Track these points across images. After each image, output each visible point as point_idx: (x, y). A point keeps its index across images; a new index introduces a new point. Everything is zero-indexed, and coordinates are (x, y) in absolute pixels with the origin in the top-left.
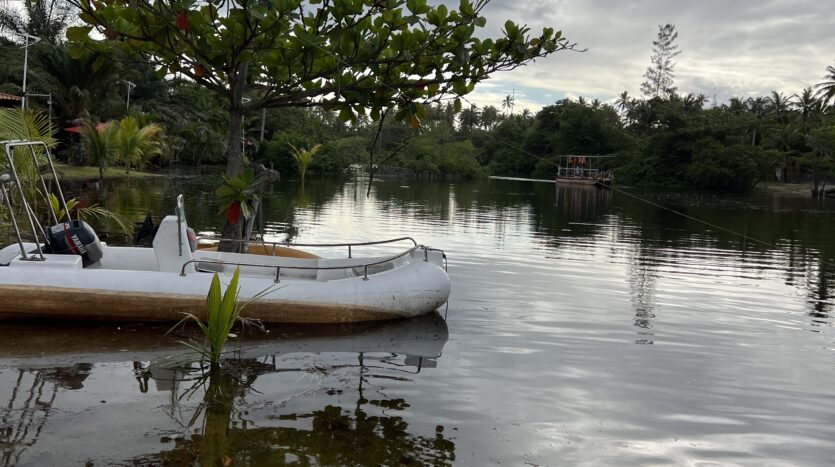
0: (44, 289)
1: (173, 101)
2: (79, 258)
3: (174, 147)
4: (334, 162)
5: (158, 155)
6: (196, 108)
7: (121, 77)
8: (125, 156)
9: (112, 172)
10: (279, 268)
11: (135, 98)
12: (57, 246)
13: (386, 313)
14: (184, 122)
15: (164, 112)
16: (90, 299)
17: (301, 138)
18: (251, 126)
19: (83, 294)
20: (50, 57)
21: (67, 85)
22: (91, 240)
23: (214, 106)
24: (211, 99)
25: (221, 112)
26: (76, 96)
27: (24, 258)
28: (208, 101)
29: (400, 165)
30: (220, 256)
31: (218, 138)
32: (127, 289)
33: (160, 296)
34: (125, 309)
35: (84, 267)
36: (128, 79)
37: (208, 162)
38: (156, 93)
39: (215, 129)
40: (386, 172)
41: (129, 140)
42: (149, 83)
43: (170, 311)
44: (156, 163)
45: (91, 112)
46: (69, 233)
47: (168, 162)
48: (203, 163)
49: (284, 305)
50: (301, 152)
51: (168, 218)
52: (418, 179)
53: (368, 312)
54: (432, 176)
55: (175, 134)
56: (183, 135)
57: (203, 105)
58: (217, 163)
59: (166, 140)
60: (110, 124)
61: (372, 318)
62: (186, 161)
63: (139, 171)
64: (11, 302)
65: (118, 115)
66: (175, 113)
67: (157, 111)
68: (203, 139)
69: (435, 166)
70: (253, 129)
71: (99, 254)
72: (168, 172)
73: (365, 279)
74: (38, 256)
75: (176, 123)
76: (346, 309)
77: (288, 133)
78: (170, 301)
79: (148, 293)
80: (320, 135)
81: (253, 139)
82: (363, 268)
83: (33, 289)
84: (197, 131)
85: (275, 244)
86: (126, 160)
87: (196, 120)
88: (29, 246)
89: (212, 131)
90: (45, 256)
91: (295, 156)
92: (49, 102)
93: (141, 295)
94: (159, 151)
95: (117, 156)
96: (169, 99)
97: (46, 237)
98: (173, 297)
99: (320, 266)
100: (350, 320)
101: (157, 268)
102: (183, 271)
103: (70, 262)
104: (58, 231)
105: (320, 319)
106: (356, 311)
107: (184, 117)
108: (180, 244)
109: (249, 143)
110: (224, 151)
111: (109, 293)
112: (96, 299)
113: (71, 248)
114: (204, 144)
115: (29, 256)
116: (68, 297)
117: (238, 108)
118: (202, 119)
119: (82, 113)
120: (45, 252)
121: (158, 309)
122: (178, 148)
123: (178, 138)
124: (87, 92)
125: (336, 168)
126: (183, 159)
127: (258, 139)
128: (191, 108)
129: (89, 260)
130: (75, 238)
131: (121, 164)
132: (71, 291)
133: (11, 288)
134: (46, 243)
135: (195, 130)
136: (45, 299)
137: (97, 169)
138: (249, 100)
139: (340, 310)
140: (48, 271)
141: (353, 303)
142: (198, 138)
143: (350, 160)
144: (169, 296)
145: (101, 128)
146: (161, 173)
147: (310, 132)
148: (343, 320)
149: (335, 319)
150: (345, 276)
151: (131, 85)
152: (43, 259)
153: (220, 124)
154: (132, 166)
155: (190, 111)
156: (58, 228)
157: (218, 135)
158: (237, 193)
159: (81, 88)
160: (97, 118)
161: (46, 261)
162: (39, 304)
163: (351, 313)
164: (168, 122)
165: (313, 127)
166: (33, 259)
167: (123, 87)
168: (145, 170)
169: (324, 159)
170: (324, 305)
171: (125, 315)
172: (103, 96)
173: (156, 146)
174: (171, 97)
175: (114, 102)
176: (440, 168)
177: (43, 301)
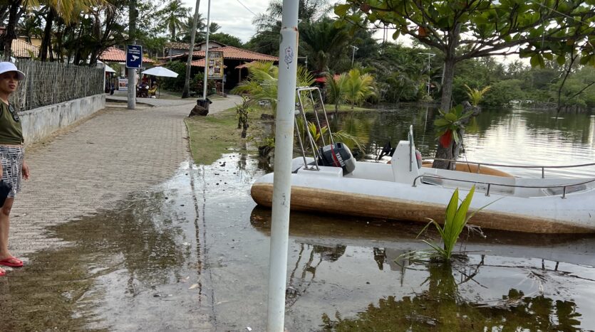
0: (319, 191)
1: (382, 59)
2: (341, 170)
3: (382, 90)
4: (498, 99)
5: (371, 96)
6: (397, 62)
7: (350, 43)
8: (351, 96)
9: (343, 108)
10: (489, 184)
11: (357, 57)
12: (326, 161)
13: (583, 228)
14: (389, 73)
15: (376, 66)
16: (349, 200)
17: (473, 81)
18: (435, 74)
19: (344, 196)
20: (307, 32)
21: (317, 50)
22: (348, 157)
23: (410, 60)
24: (408, 55)
25: (414, 64)
26: (321, 57)
27: (306, 168)
28: (405, 57)
29: (550, 101)
30: (437, 172)
31: (412, 83)
32: (375, 195)
33: (398, 201)
34: (373, 209)
35: (344, 175)
36: (353, 45)
37: (403, 100)
38: (371, 54)
39: (410, 77)
40: (539, 106)
41: (354, 85)
42: (366, 46)
43: (405, 213)
44: (370, 101)
45: (330, 68)
46: (334, 151)
47: (377, 101)
48: (401, 101)
49: (493, 215)
50: (474, 92)
51: (402, 142)
52: (566, 112)
53: (566, 226)
54: (579, 110)
55: (383, 81)
56: (387, 82)
57: (401, 60)
58: (410, 101)
59: (377, 85)
60: (343, 76)
61: (570, 231)
62: (389, 99)
63: (359, 107)
64: (299, 198)
65: (346, 69)
66: (383, 67)
67: (372, 66)
68: (402, 84)
69: (582, 102)
70: (436, 76)
71: (353, 167)
72: (377, 108)
73: (563, 197)
74: (315, 167)
75: (384, 74)
76: (546, 222)
77: (463, 78)
78: (405, 205)
79: (389, 198)
80: (488, 79)
81: (436, 83)
82: (562, 189)
83: (312, 190)
84: (397, 79)
85: (479, 164)
86: (352, 100)
87: (397, 71)
88: (310, 159)
89: (407, 78)
90: (319, 167)
91: (469, 94)
92: (306, 62)
93: (383, 199)
94: (373, 93)
95: (346, 97)
96: (379, 57)
97: (320, 154)
98: (407, 202)
99: (517, 184)
100: (550, 232)
101: (394, 180)
102: (414, 183)
103: (336, 172)
104: (327, 150)
105: (523, 229)
106: (555, 224)
107: (389, 69)
108: (411, 162)
109: (432, 86)
110: (416, 92)
111: (362, 196)
112: (353, 200)
113: (335, 162)
114: (402, 88)
115: (309, 167)
116: (335, 197)
117: (452, 58)
118: (401, 70)
119: (324, 69)
120: (319, 165)
121: (396, 210)
122: (384, 91)
123: (385, 84)
124: (329, 54)
125: (499, 104)
126: (386, 98)
127: (440, 82)
128: (393, 62)
129: (347, 171)
130: (338, 156)
131: (349, 103)
132: (337, 193)
133: (298, 189)
134: (319, 158)
135: (396, 78)
136: (320, 198)
137: (333, 106)
138: (434, 55)
139: (541, 223)
140: (321, 178)
141: (553, 217)
142: (398, 84)
143: (511, 97)
144: (404, 202)
145: (337, 78)
146: (373, 108)
147: (480, 76)
148: (544, 231)
149: (536, 230)
150: (540, 194)
151: (356, 48)
152: (318, 169)
153: (413, 73)
154: (355, 104)
155: (393, 65)
156: (327, 148)
157: (412, 81)
158: (450, 125)
159: (325, 52)
160: (333, 72)
161: (320, 171)
162: (316, 201)
163: (551, 226)
164: (378, 73)
165: (481, 73)
166: (312, 169)
167: (350, 49)
168: (363, 106)
169: (490, 97)
170: (528, 217)
171: (372, 213)
172: (338, 57)
173: (370, 89)
174: (381, 56)
175: (345, 60)
176: (587, 102)
177: (318, 199)
